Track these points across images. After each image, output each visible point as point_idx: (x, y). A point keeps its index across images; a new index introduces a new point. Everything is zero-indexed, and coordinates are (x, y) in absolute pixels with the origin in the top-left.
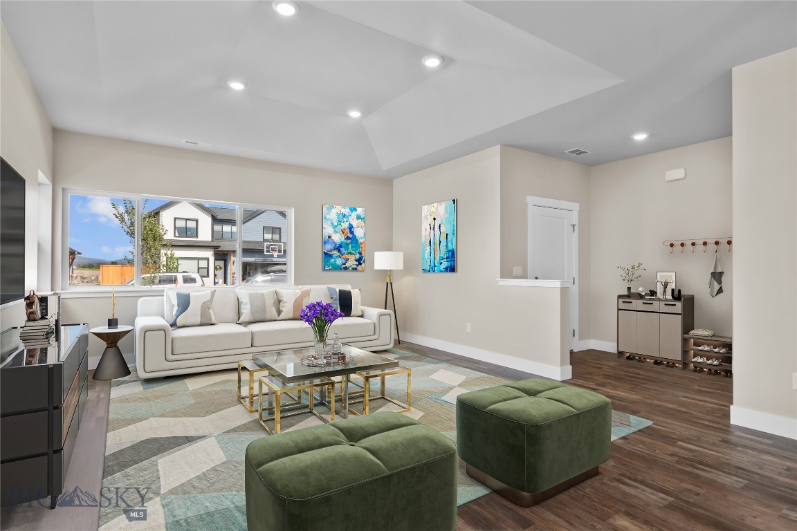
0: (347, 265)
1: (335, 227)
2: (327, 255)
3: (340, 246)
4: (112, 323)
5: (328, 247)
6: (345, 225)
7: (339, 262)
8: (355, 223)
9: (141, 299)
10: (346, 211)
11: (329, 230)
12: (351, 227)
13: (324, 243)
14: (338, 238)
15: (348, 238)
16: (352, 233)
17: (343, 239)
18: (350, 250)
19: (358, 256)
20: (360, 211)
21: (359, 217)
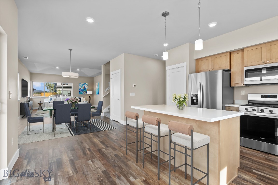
0: (84, 93)
1: (81, 87)
2: (80, 92)
3: (82, 90)
4: (40, 102)
5: (80, 90)
6: (84, 86)
7: (82, 93)
8: (85, 86)
9: (45, 99)
10: (84, 84)
11: (80, 87)
12: (85, 87)
13: (79, 90)
14: (82, 89)
15: (84, 89)
16: (85, 88)
17: (83, 89)
18: (85, 91)
19: (86, 92)
20: (86, 84)
21: (86, 85)
